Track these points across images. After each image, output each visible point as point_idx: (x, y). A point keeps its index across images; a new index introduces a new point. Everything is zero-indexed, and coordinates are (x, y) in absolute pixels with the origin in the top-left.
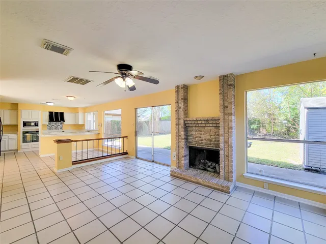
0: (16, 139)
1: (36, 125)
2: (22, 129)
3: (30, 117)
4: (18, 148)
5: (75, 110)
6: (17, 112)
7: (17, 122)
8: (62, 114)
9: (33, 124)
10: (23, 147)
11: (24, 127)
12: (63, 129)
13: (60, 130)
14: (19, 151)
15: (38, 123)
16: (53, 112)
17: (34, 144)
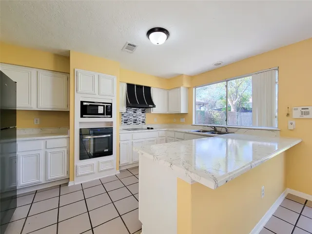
0: (66, 150)
1: (108, 111)
2: (78, 122)
3: (96, 92)
4: (68, 173)
6: (68, 79)
7: (68, 105)
8: (148, 89)
9: (101, 110)
10: (80, 172)
11: (82, 116)
12: (146, 122)
13: (141, 125)
14: (71, 184)
15: (111, 106)
16: (134, 85)
17: (103, 163)
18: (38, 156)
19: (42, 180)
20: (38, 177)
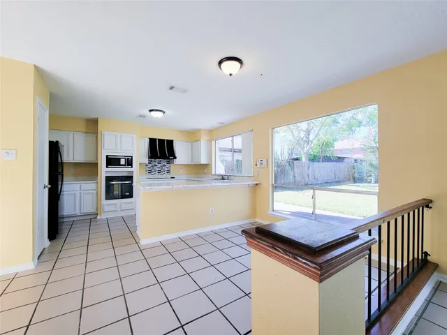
0: (95, 192)
1: (129, 162)
2: (104, 171)
3: (119, 148)
4: (97, 209)
5: (192, 136)
6: (97, 137)
7: (97, 159)
8: (170, 143)
9: (123, 162)
10: (106, 209)
11: (107, 167)
12: (171, 172)
13: (166, 175)
14: (99, 217)
15: (132, 159)
16: (156, 139)
17: (124, 203)
18: (75, 195)
19: (78, 213)
20: (75, 210)
